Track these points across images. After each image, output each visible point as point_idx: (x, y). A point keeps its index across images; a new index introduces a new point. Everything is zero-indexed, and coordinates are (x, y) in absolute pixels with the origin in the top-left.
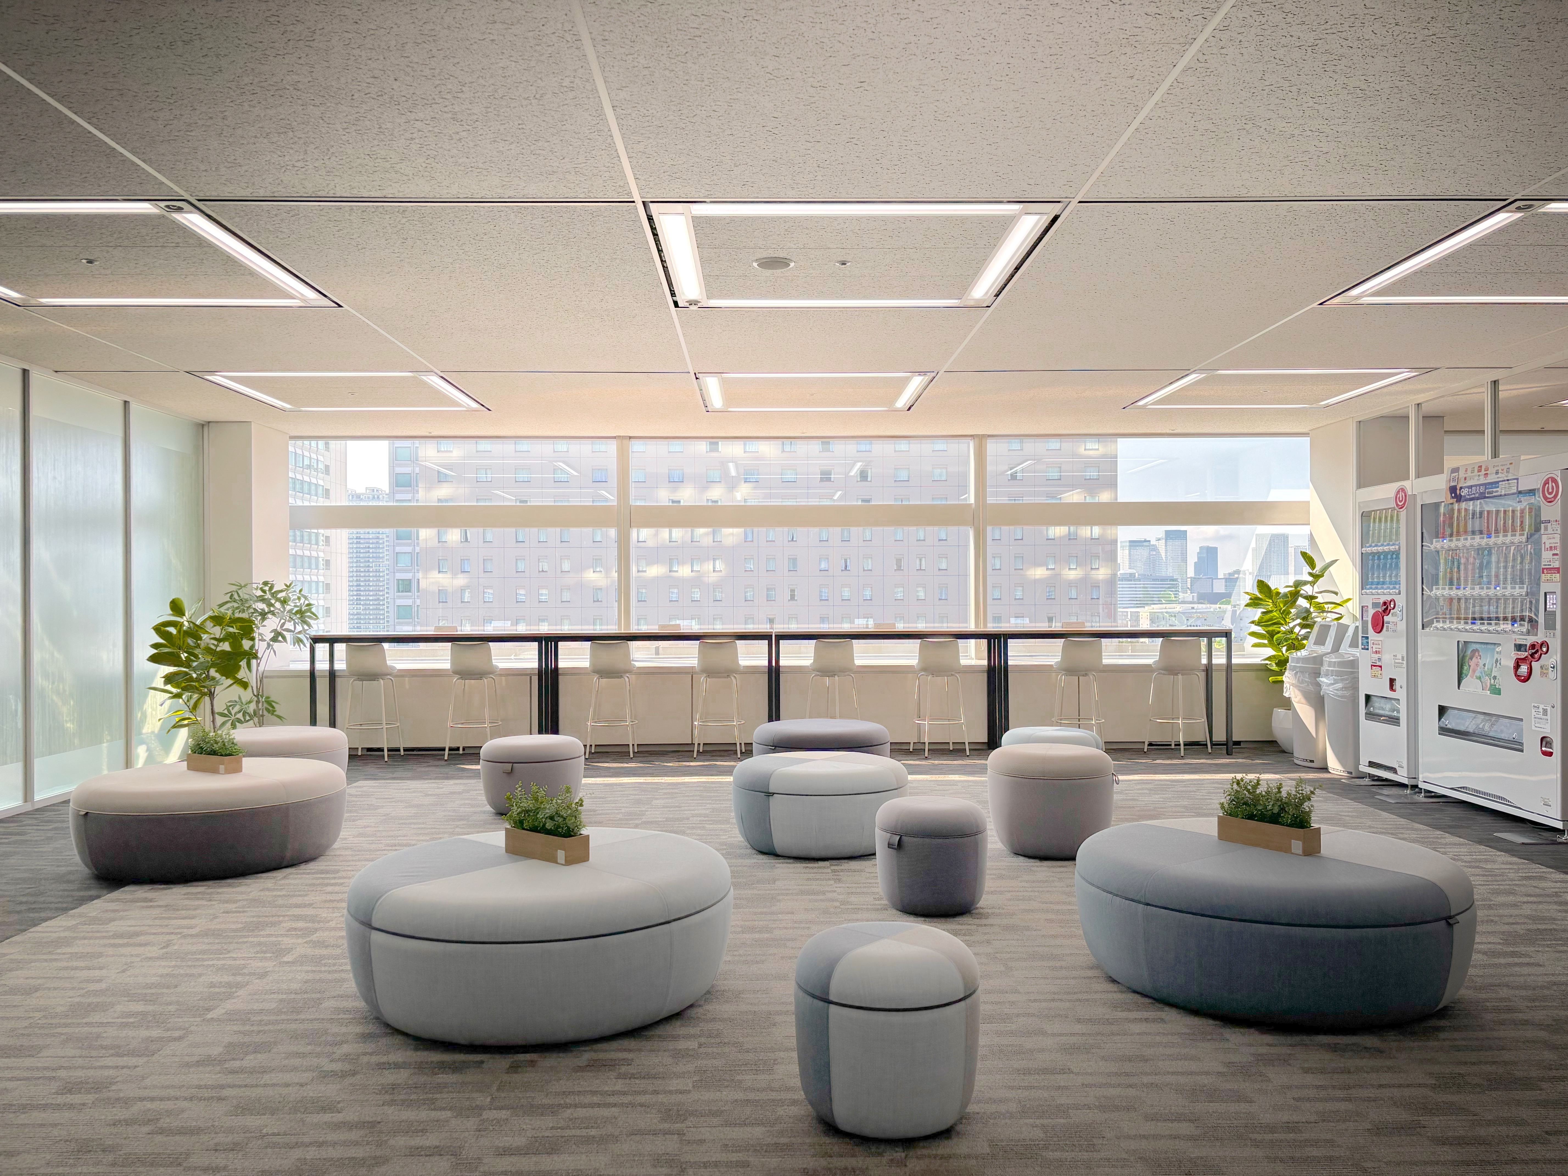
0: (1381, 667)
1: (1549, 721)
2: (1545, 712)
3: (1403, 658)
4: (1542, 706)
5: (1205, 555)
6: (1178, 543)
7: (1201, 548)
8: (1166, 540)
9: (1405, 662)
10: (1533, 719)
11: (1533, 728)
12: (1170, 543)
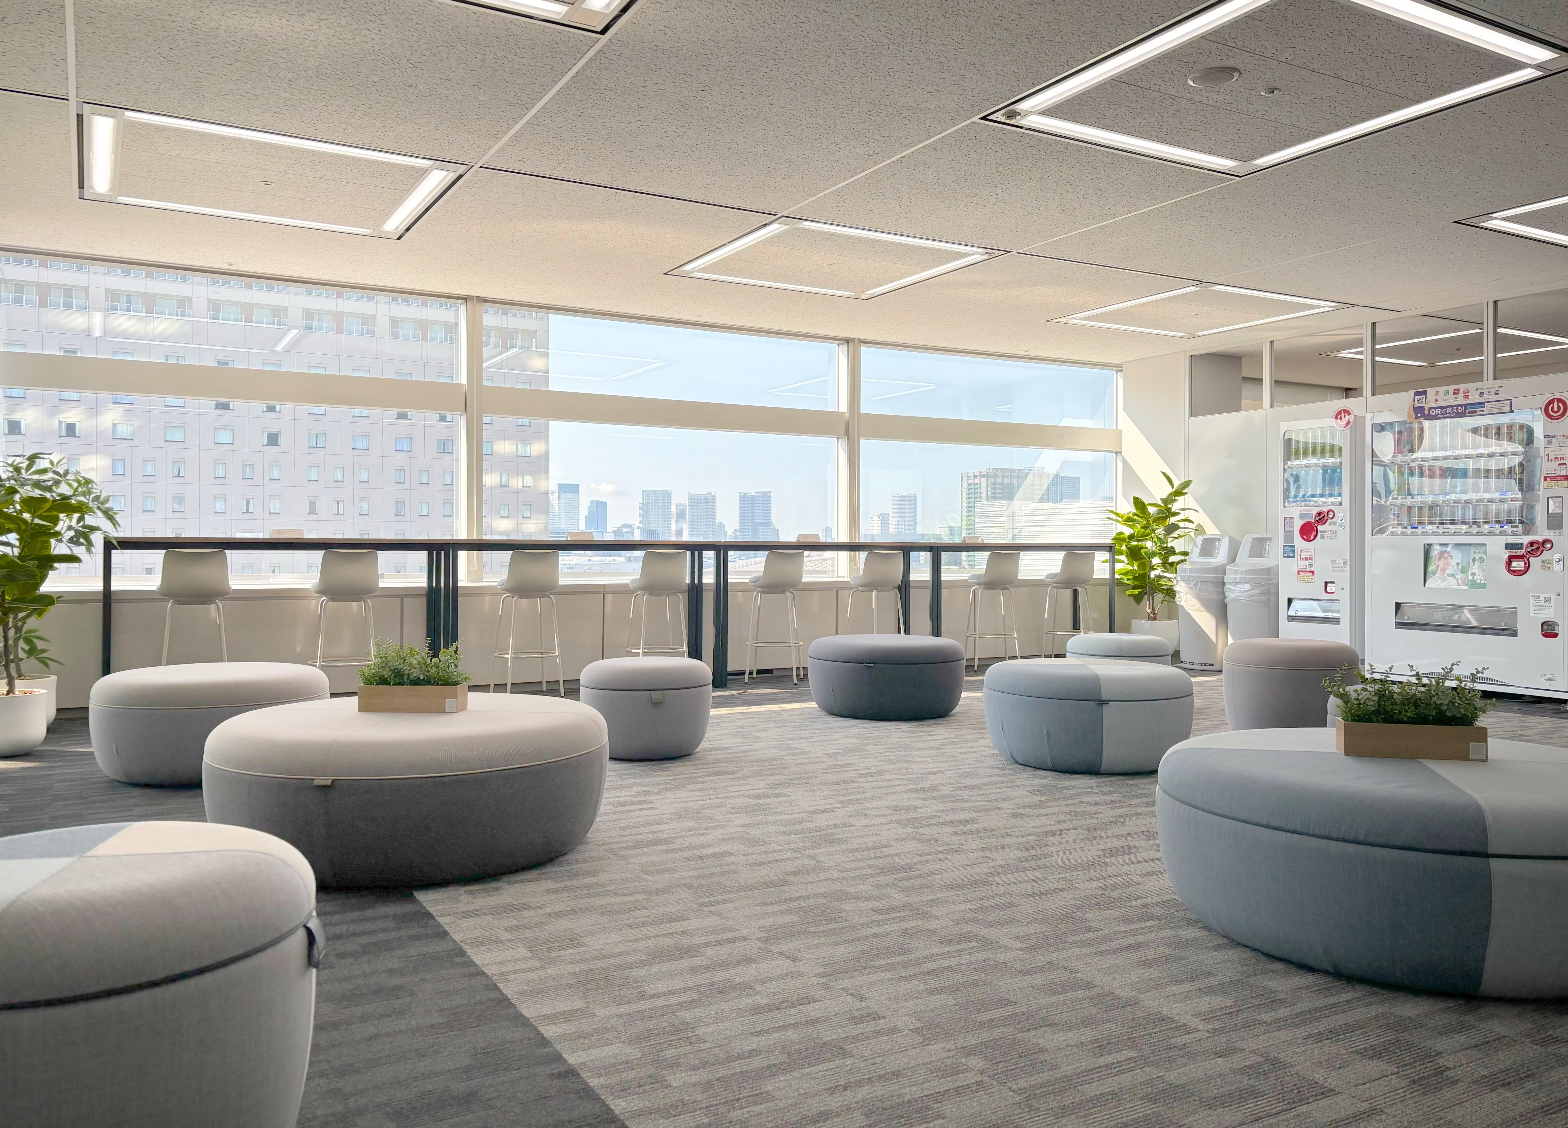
0: (1313, 572)
1: (1553, 607)
2: (1548, 600)
3: (1345, 563)
4: (1542, 596)
5: (595, 510)
6: (570, 496)
7: (591, 502)
8: (559, 493)
9: (1348, 566)
10: (1531, 608)
11: (1532, 614)
12: (563, 495)
